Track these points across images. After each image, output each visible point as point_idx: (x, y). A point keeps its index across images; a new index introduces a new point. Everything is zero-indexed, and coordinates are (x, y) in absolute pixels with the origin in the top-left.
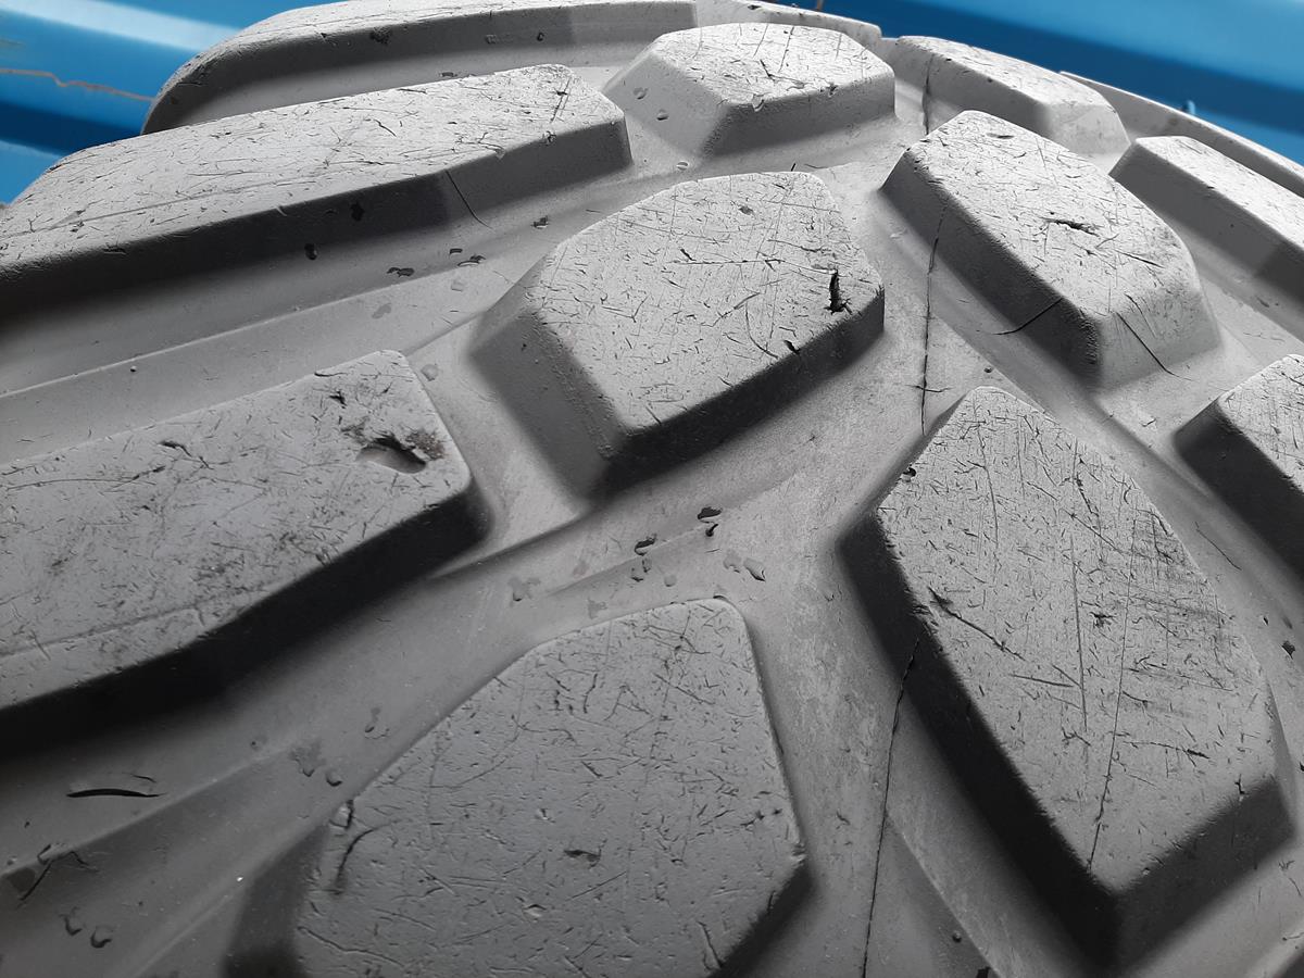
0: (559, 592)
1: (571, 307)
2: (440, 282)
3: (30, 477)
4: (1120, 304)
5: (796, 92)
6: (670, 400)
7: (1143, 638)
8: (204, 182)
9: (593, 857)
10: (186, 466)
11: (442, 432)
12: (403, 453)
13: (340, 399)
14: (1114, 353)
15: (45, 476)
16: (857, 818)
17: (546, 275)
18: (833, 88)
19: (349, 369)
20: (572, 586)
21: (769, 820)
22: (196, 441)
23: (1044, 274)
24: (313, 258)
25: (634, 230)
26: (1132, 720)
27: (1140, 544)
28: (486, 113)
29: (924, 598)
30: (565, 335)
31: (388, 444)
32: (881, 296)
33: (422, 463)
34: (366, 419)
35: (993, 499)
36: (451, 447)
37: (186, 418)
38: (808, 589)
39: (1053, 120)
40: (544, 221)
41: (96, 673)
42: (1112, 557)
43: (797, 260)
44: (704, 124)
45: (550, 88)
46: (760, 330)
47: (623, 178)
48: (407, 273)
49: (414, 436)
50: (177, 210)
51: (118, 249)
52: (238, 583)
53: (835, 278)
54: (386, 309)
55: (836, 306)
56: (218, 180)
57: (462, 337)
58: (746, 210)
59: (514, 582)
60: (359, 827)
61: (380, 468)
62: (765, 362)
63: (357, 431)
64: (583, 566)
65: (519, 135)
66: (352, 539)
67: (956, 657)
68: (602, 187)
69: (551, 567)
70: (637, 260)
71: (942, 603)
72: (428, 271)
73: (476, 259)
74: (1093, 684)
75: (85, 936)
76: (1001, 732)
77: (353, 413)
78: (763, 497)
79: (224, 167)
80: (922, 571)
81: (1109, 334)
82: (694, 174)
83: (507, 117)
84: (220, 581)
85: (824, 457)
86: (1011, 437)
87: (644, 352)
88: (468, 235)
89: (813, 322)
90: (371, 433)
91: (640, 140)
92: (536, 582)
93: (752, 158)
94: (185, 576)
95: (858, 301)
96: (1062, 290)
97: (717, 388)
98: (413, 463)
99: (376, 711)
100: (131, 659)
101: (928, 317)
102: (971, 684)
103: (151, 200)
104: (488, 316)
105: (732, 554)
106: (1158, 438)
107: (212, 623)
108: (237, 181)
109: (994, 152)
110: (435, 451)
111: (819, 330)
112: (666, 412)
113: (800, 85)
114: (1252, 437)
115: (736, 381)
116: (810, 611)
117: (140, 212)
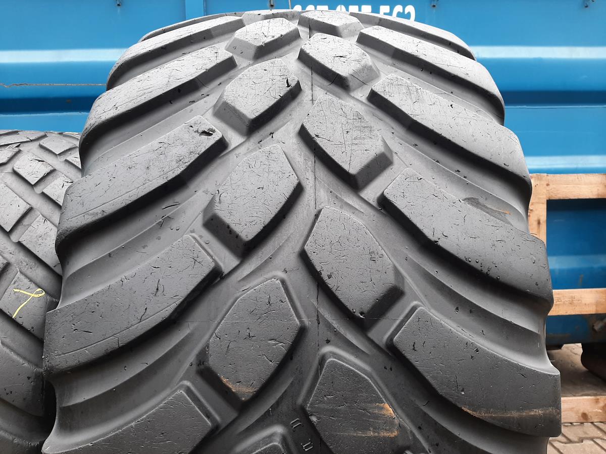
0: (245, 154)
1: (232, 99)
2: (202, 101)
3: (134, 156)
4: (351, 72)
5: (273, 39)
6: (257, 112)
7: (356, 133)
8: (142, 92)
9: (263, 188)
10: (166, 146)
11: (214, 128)
12: (207, 133)
13: (192, 127)
14: (352, 83)
15: (137, 155)
16: (310, 178)
17: (225, 94)
18: (282, 35)
19: (191, 121)
20: (247, 153)
21: (291, 176)
22: (166, 141)
23: (334, 69)
24: (171, 103)
25: (242, 80)
26: (354, 147)
27: (355, 118)
28: (201, 61)
29: (314, 136)
30: (233, 104)
31: (204, 133)
32: (298, 82)
33: (212, 134)
34: (198, 129)
35: (325, 116)
36: (216, 130)
37: (162, 138)
38: (294, 143)
39: (341, 30)
40: (220, 84)
41: (164, 182)
42: (349, 121)
43: (279, 78)
44: (252, 52)
45: (213, 52)
46: (273, 94)
47: (236, 70)
48: (194, 102)
49: (208, 130)
50: (139, 99)
51: (129, 111)
52: (185, 162)
53: (287, 80)
54: (192, 110)
55: (288, 86)
56: (145, 91)
57: (211, 111)
58: (265, 70)
59: (236, 154)
60: (220, 193)
61: (204, 137)
62: (276, 100)
63: (197, 131)
64: (248, 149)
65: (210, 65)
66: (203, 150)
67: (321, 144)
68: (232, 73)
69: (242, 150)
70: (244, 86)
71: (317, 136)
72: (198, 100)
73: (208, 95)
74: (347, 143)
75: (174, 230)
76: (330, 154)
77: (195, 128)
78: (282, 128)
79: (145, 88)
80: (312, 132)
81: (350, 79)
82: (252, 65)
83: (205, 61)
84: (181, 162)
85: (293, 118)
86: (328, 103)
87: (250, 104)
88: (204, 90)
89: (284, 90)
90: (200, 131)
91: (238, 60)
92: (240, 153)
93: (266, 58)
94: (174, 163)
95: (293, 84)
96: (338, 72)
97: (267, 107)
98: (210, 135)
99: (216, 182)
100: (169, 179)
101: (312, 85)
102: (324, 148)
103: (131, 99)
104: (215, 106)
105: (278, 140)
106: (364, 99)
107: (182, 169)
108: (150, 90)
109: (322, 43)
110: (214, 131)
111: (285, 92)
112: (257, 114)
113: (273, 37)
114: (379, 93)
115: (270, 105)
116: (295, 147)
117: (130, 102)
